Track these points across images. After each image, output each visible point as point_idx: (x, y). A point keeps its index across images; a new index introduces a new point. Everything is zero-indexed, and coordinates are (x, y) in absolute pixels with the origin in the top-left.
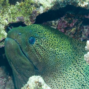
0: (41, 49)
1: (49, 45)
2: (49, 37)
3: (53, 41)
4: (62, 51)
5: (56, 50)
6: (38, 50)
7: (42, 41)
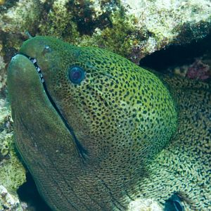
0: (98, 101)
1: (120, 95)
2: (121, 75)
3: (129, 86)
4: (151, 112)
5: (136, 108)
6: (88, 101)
7: (102, 81)
